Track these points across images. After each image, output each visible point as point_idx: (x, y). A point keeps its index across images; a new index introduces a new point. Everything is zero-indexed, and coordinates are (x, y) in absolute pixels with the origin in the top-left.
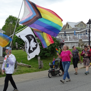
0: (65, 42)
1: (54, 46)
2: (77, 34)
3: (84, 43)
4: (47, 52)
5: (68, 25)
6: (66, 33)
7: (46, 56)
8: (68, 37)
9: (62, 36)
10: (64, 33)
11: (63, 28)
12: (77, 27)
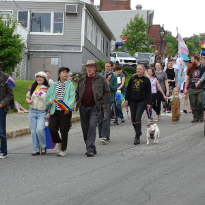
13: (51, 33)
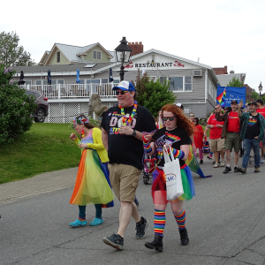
0: (49, 101)
1: (17, 113)
5: (59, 53)
6: (52, 74)
8: (59, 87)
9: (39, 83)
11: (43, 61)
12: (83, 60)
13: (184, 91)
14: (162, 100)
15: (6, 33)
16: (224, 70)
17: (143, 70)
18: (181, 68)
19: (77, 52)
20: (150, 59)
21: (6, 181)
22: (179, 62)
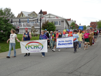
0: (19, 28)
2: (30, 22)
3: (36, 30)
4: (4, 37)
5: (23, 14)
6: (21, 20)
7: (3, 40)
8: (22, 24)
9: (17, 23)
10: (19, 20)
11: (18, 16)
12: (30, 16)
13: (58, 25)
14: (52, 28)
15: (7, 8)
16: (70, 20)
17: (47, 19)
18: (58, 19)
19: (28, 14)
20: (49, 16)
21: (7, 51)
22: (57, 17)
